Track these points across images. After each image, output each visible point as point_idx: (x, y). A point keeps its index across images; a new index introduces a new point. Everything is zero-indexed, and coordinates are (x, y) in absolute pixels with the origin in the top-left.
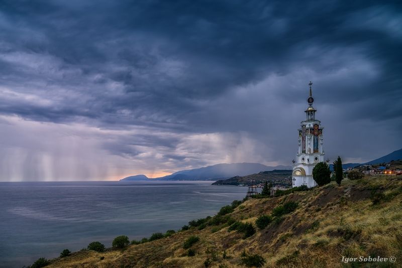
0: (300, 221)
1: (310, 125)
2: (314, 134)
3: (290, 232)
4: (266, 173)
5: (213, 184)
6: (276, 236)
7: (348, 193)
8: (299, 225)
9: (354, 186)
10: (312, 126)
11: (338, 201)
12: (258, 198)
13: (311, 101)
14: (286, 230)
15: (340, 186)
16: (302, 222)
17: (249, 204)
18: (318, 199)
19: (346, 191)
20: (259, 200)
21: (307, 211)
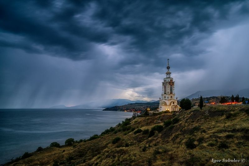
0: (184, 127)
1: (168, 80)
2: (170, 84)
3: (179, 133)
4: (131, 104)
5: (104, 110)
6: (171, 135)
7: (207, 113)
8: (184, 129)
9: (209, 110)
10: (169, 80)
11: (203, 117)
12: (144, 117)
13: (168, 68)
14: (176, 132)
15: (202, 110)
16: (186, 128)
17: (139, 120)
18: (191, 117)
19: (206, 112)
20: (145, 118)
21: (186, 122)
